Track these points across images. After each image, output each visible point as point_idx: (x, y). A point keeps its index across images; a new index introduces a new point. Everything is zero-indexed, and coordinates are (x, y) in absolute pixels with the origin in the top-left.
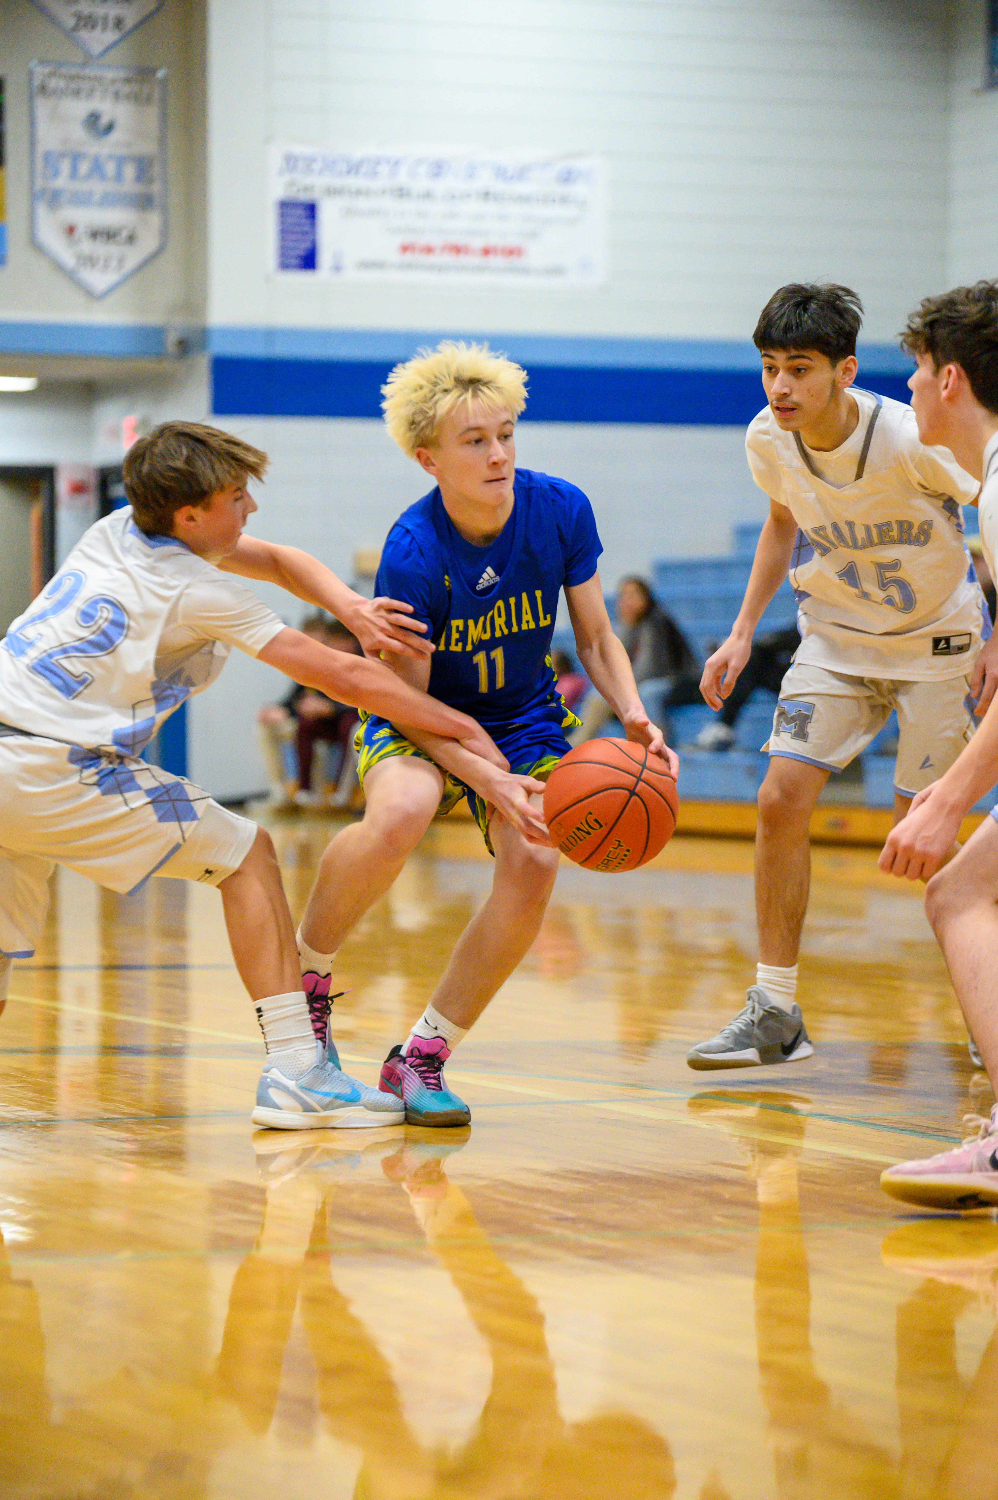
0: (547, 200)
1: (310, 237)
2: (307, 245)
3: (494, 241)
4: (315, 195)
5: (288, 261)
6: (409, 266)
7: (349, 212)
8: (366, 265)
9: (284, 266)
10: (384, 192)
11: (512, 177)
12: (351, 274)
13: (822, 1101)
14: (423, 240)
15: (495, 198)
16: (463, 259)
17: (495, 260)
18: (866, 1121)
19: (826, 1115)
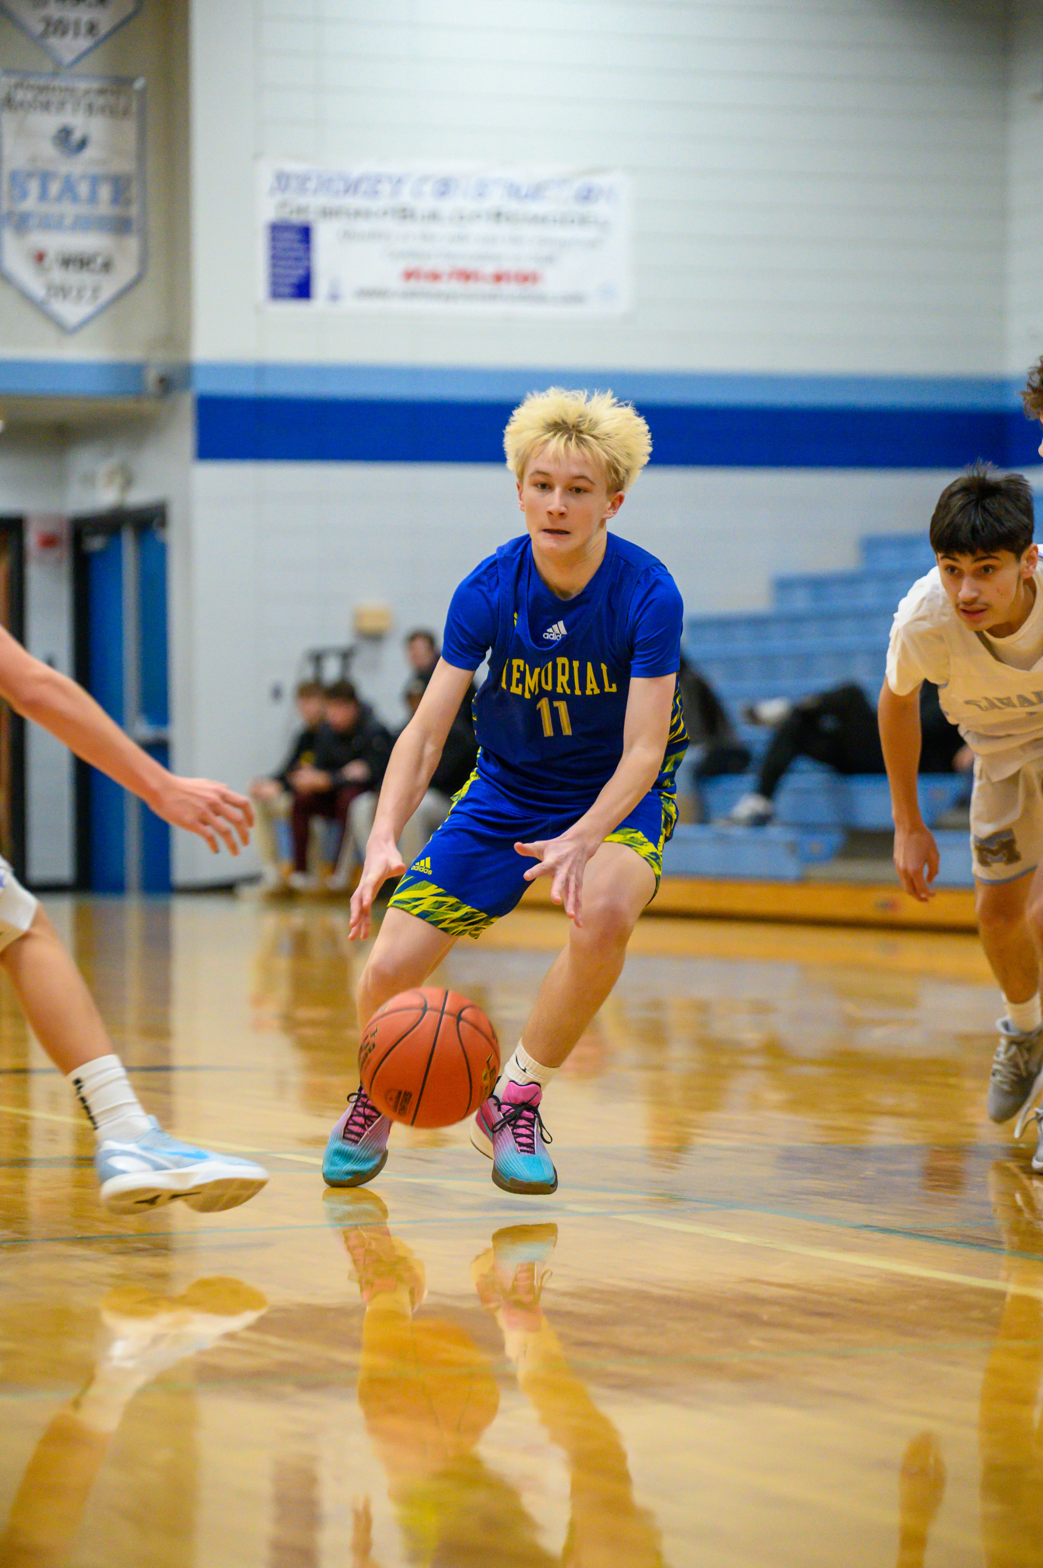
0: (564, 220)
1: (305, 263)
2: (301, 272)
3: (508, 266)
4: (310, 217)
5: (279, 289)
6: (413, 295)
7: (348, 236)
8: (366, 294)
10: (385, 213)
11: (526, 196)
12: (350, 304)
13: (870, 1211)
14: (428, 266)
15: (508, 219)
16: (472, 287)
17: (510, 288)
18: (919, 1233)
19: (874, 1227)
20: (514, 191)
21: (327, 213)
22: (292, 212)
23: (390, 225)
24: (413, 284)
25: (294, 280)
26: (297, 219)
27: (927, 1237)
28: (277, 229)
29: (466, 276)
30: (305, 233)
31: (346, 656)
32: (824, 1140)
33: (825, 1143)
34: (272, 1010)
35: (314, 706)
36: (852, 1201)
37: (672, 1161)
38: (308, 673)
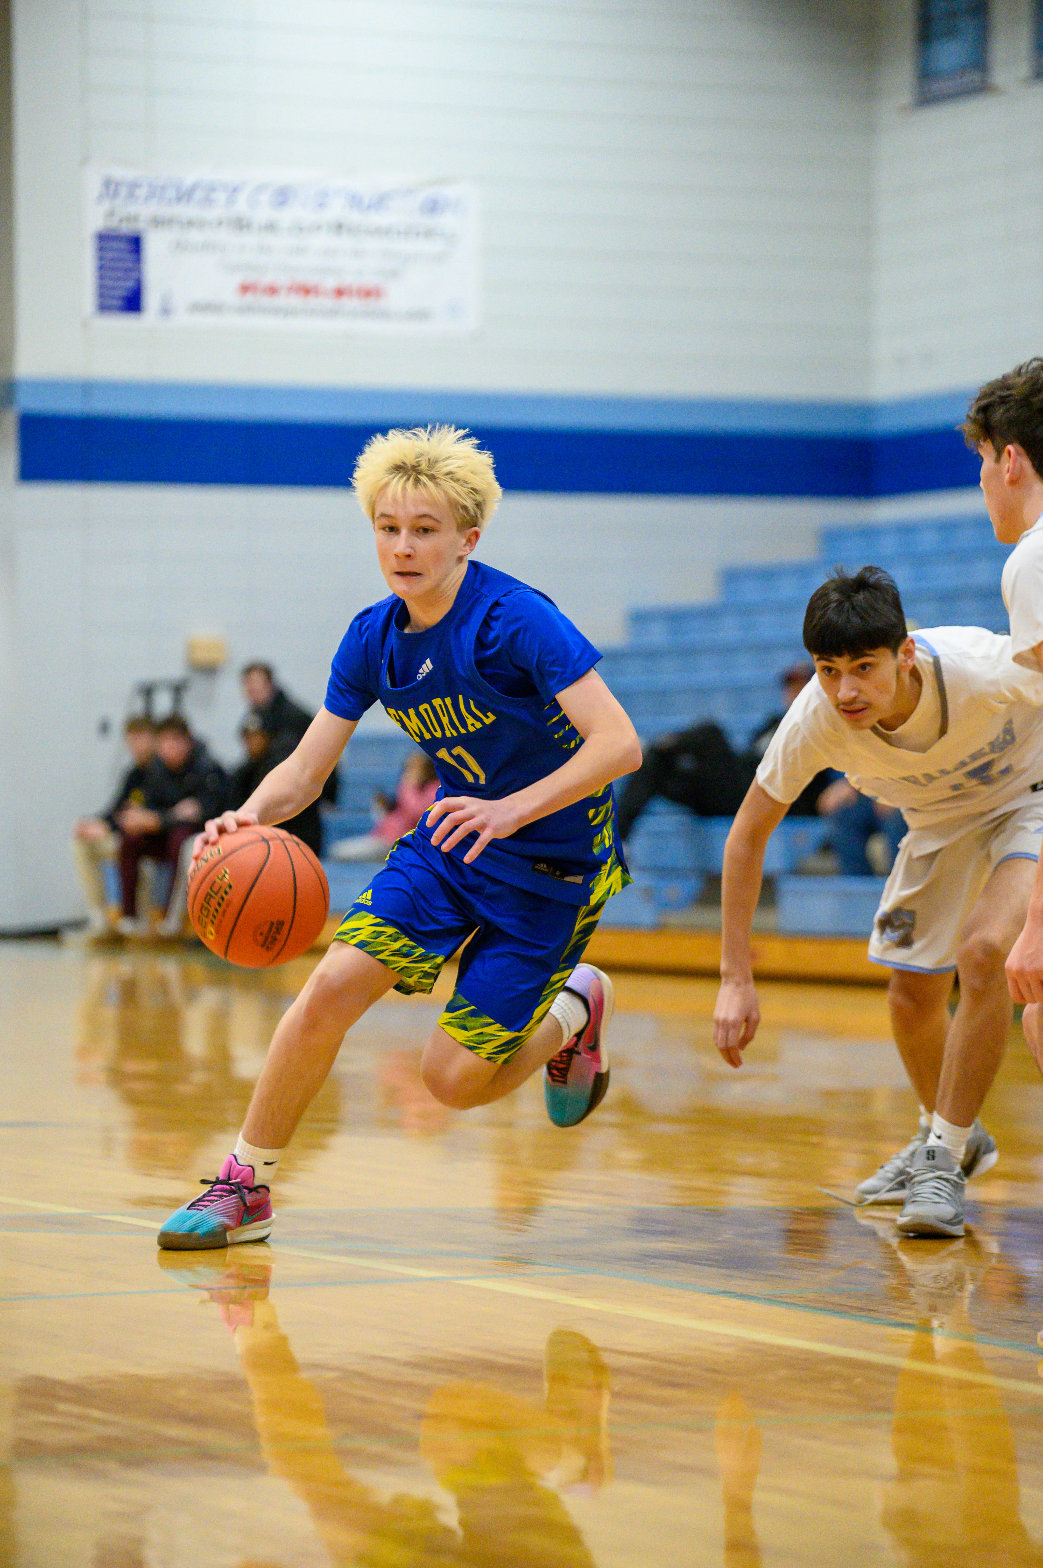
0: (408, 233)
1: (134, 275)
2: (131, 284)
3: (350, 280)
4: (141, 226)
5: (109, 302)
6: (249, 310)
7: (179, 246)
8: (198, 308)
9: (104, 307)
10: (220, 223)
11: (369, 206)
12: (182, 318)
13: (728, 1276)
14: (268, 279)
15: (349, 230)
16: (312, 301)
17: (350, 303)
18: (778, 1299)
19: (733, 1293)
20: (355, 201)
21: (158, 222)
22: (121, 221)
23: (224, 235)
24: (249, 298)
25: (122, 293)
26: (126, 228)
27: (787, 1303)
28: (104, 239)
29: (306, 291)
30: (135, 243)
31: (178, 690)
32: (680, 1201)
33: (679, 1205)
34: (98, 1062)
35: (144, 742)
36: (710, 1266)
37: (521, 1223)
38: (138, 707)
